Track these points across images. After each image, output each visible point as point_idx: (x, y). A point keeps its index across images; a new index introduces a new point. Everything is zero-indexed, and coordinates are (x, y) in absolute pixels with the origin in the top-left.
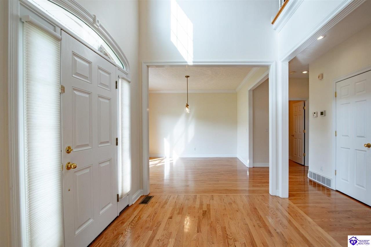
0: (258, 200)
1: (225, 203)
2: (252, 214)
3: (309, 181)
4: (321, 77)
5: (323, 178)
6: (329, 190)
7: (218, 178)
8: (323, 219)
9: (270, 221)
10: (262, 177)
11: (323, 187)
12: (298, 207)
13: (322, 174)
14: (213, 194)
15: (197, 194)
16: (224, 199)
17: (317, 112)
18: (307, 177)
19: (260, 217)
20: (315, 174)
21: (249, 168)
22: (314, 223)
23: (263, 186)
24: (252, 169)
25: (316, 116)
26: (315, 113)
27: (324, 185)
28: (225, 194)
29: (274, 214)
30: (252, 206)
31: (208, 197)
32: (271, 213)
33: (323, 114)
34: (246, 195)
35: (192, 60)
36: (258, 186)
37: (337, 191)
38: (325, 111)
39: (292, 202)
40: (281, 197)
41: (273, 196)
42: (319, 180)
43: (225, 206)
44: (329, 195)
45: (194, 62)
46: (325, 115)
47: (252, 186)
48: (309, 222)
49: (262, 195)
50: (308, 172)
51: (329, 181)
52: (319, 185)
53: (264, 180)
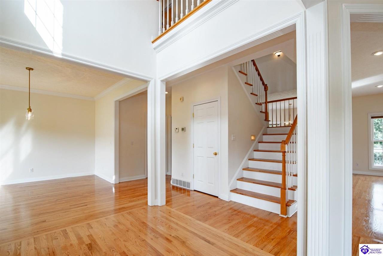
0: (142, 214)
1: (109, 227)
2: (144, 229)
3: (172, 187)
4: (182, 99)
5: (184, 182)
6: (189, 191)
7: (85, 202)
8: (197, 214)
9: (162, 229)
10: (133, 191)
11: (184, 189)
12: (177, 210)
13: (183, 179)
14: (88, 222)
15: (66, 228)
16: (105, 224)
17: (178, 128)
18: (170, 184)
19: (152, 229)
20: (177, 180)
21: (115, 184)
22: (193, 219)
23: (139, 199)
24: (118, 185)
25: (178, 131)
26: (176, 129)
27: (185, 188)
28: (104, 218)
29: (162, 222)
30: (139, 221)
31: (83, 227)
32: (160, 222)
33: (183, 130)
34: (127, 213)
35: (61, 52)
36: (133, 201)
37: (195, 191)
38: (185, 128)
39: (170, 207)
40: (160, 205)
41: (152, 206)
42: (180, 184)
43: (110, 230)
44: (189, 195)
45: (63, 55)
46: (185, 131)
47: (128, 202)
48: (190, 219)
49: (143, 208)
50: (171, 180)
51: (189, 184)
52: (181, 189)
53: (137, 193)
